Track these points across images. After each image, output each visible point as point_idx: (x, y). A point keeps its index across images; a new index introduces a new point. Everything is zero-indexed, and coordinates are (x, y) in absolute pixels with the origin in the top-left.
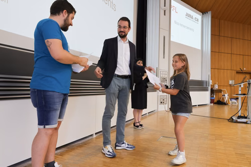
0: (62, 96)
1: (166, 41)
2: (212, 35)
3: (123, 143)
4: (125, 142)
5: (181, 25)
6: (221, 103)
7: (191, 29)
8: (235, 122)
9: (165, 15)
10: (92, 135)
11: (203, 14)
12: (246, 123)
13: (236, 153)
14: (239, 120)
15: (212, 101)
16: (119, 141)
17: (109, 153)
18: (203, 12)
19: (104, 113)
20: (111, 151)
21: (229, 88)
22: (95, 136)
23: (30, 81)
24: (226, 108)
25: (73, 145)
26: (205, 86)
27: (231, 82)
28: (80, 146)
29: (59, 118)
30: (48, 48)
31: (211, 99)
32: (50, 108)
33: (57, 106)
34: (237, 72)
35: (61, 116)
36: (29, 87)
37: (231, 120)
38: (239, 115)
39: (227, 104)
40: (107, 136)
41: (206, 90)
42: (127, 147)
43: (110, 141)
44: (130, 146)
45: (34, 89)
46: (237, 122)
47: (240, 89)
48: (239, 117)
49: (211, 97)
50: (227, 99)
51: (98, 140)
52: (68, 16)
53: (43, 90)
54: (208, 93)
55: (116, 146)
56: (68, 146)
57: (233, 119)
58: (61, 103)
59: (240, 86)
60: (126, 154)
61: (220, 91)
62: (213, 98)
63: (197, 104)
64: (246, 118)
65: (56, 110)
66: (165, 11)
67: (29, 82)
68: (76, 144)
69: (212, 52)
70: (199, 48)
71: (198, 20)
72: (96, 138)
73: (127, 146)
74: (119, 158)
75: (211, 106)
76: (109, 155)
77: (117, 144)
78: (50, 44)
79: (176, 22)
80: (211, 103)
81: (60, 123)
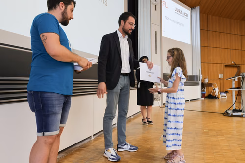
0: (63, 97)
1: (157, 36)
2: (201, 29)
3: (126, 145)
4: (127, 143)
5: (172, 20)
6: (211, 97)
7: (180, 24)
8: (230, 116)
9: (156, 10)
10: (90, 137)
11: (192, 9)
12: (241, 116)
13: (241, 149)
14: (234, 114)
15: (203, 95)
16: (121, 142)
17: (112, 157)
18: (192, 7)
19: (105, 114)
20: (114, 154)
21: (218, 81)
22: (93, 138)
23: (28, 82)
24: (216, 102)
25: (71, 149)
26: (196, 81)
27: (220, 76)
28: (79, 150)
29: (61, 123)
30: (43, 42)
31: (202, 94)
32: (48, 111)
33: (57, 108)
34: (225, 66)
35: (62, 121)
36: (26, 89)
37: (226, 114)
38: (234, 109)
39: (218, 98)
40: (108, 138)
41: (197, 84)
42: (130, 149)
43: (112, 144)
44: (132, 148)
45: (31, 91)
46: (232, 116)
47: (234, 82)
48: (234, 111)
49: (202, 91)
50: (217, 92)
51: (97, 142)
52: (66, 8)
53: (40, 92)
54: (199, 88)
55: (118, 148)
56: (66, 151)
57: (228, 113)
58: (62, 105)
59: (234, 80)
60: (129, 156)
61: (210, 85)
62: (204, 93)
63: (189, 99)
64: (240, 111)
65: (55, 114)
66: (156, 6)
67: (27, 84)
68: (74, 147)
69: (201, 46)
70: (189, 43)
71: (187, 15)
72: (95, 140)
73: (129, 147)
74: (123, 161)
75: (202, 100)
76: (113, 159)
77: (119, 146)
78: (45, 38)
79: (166, 18)
80: (202, 97)
81: (61, 129)
